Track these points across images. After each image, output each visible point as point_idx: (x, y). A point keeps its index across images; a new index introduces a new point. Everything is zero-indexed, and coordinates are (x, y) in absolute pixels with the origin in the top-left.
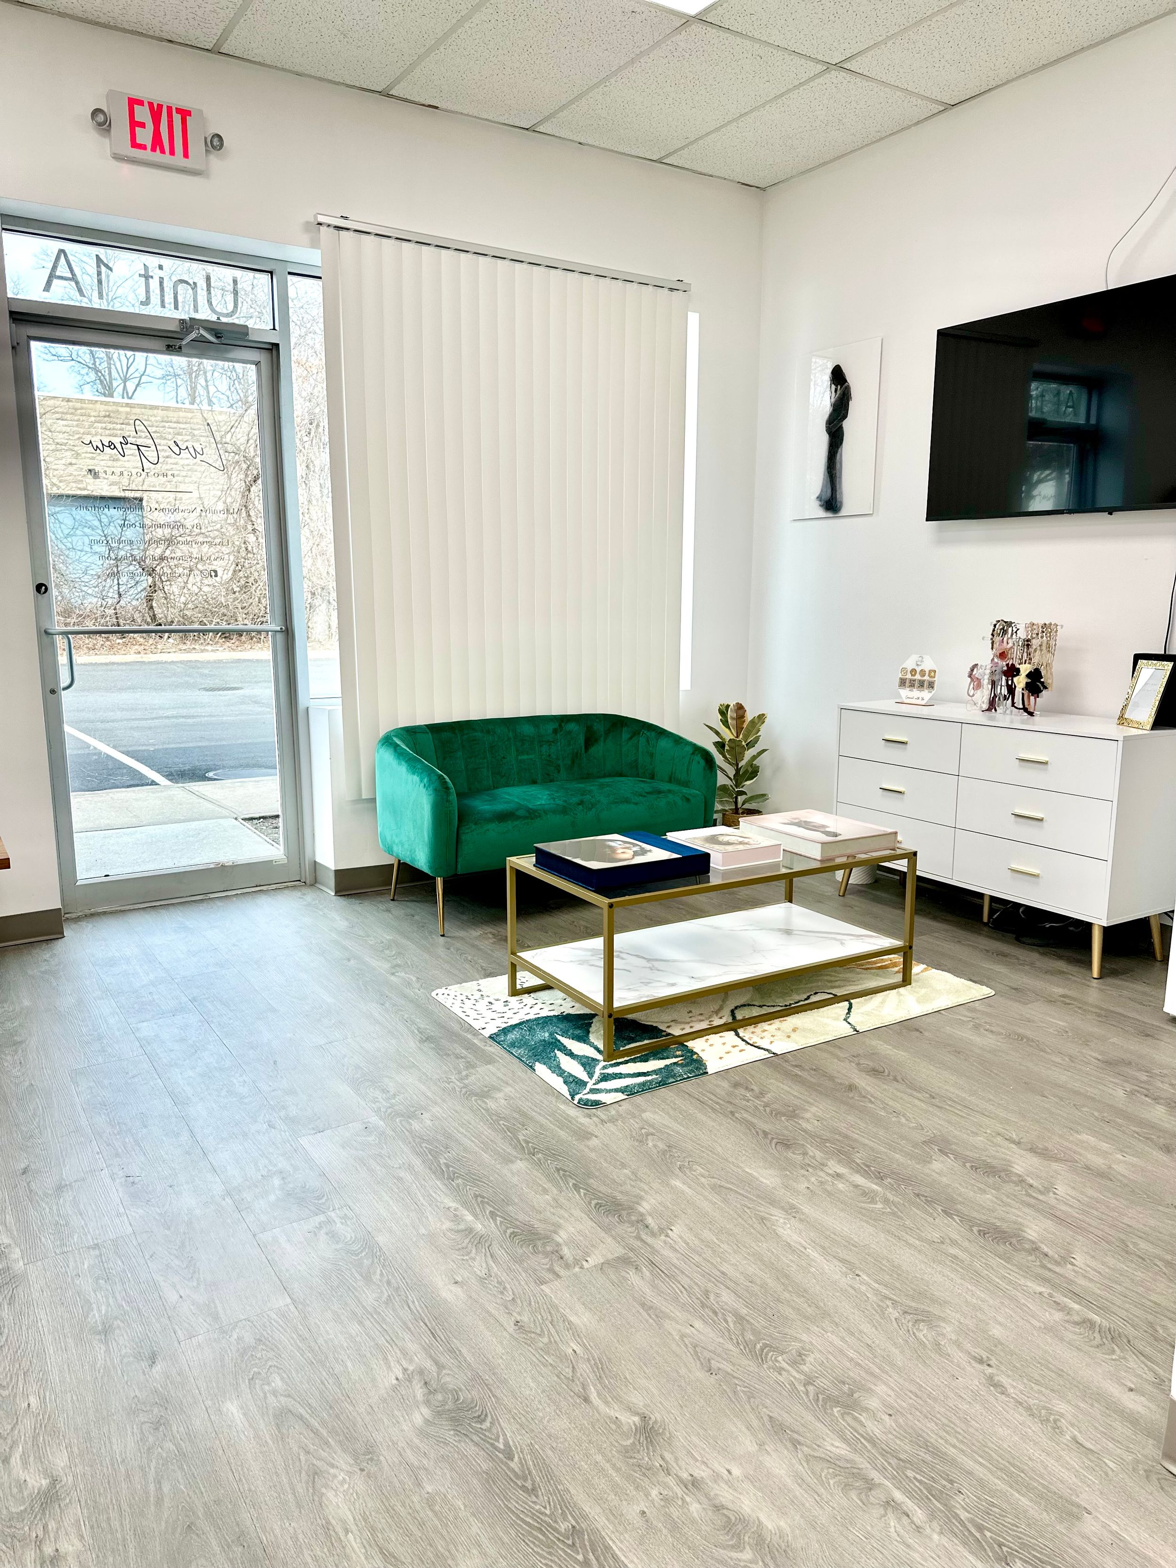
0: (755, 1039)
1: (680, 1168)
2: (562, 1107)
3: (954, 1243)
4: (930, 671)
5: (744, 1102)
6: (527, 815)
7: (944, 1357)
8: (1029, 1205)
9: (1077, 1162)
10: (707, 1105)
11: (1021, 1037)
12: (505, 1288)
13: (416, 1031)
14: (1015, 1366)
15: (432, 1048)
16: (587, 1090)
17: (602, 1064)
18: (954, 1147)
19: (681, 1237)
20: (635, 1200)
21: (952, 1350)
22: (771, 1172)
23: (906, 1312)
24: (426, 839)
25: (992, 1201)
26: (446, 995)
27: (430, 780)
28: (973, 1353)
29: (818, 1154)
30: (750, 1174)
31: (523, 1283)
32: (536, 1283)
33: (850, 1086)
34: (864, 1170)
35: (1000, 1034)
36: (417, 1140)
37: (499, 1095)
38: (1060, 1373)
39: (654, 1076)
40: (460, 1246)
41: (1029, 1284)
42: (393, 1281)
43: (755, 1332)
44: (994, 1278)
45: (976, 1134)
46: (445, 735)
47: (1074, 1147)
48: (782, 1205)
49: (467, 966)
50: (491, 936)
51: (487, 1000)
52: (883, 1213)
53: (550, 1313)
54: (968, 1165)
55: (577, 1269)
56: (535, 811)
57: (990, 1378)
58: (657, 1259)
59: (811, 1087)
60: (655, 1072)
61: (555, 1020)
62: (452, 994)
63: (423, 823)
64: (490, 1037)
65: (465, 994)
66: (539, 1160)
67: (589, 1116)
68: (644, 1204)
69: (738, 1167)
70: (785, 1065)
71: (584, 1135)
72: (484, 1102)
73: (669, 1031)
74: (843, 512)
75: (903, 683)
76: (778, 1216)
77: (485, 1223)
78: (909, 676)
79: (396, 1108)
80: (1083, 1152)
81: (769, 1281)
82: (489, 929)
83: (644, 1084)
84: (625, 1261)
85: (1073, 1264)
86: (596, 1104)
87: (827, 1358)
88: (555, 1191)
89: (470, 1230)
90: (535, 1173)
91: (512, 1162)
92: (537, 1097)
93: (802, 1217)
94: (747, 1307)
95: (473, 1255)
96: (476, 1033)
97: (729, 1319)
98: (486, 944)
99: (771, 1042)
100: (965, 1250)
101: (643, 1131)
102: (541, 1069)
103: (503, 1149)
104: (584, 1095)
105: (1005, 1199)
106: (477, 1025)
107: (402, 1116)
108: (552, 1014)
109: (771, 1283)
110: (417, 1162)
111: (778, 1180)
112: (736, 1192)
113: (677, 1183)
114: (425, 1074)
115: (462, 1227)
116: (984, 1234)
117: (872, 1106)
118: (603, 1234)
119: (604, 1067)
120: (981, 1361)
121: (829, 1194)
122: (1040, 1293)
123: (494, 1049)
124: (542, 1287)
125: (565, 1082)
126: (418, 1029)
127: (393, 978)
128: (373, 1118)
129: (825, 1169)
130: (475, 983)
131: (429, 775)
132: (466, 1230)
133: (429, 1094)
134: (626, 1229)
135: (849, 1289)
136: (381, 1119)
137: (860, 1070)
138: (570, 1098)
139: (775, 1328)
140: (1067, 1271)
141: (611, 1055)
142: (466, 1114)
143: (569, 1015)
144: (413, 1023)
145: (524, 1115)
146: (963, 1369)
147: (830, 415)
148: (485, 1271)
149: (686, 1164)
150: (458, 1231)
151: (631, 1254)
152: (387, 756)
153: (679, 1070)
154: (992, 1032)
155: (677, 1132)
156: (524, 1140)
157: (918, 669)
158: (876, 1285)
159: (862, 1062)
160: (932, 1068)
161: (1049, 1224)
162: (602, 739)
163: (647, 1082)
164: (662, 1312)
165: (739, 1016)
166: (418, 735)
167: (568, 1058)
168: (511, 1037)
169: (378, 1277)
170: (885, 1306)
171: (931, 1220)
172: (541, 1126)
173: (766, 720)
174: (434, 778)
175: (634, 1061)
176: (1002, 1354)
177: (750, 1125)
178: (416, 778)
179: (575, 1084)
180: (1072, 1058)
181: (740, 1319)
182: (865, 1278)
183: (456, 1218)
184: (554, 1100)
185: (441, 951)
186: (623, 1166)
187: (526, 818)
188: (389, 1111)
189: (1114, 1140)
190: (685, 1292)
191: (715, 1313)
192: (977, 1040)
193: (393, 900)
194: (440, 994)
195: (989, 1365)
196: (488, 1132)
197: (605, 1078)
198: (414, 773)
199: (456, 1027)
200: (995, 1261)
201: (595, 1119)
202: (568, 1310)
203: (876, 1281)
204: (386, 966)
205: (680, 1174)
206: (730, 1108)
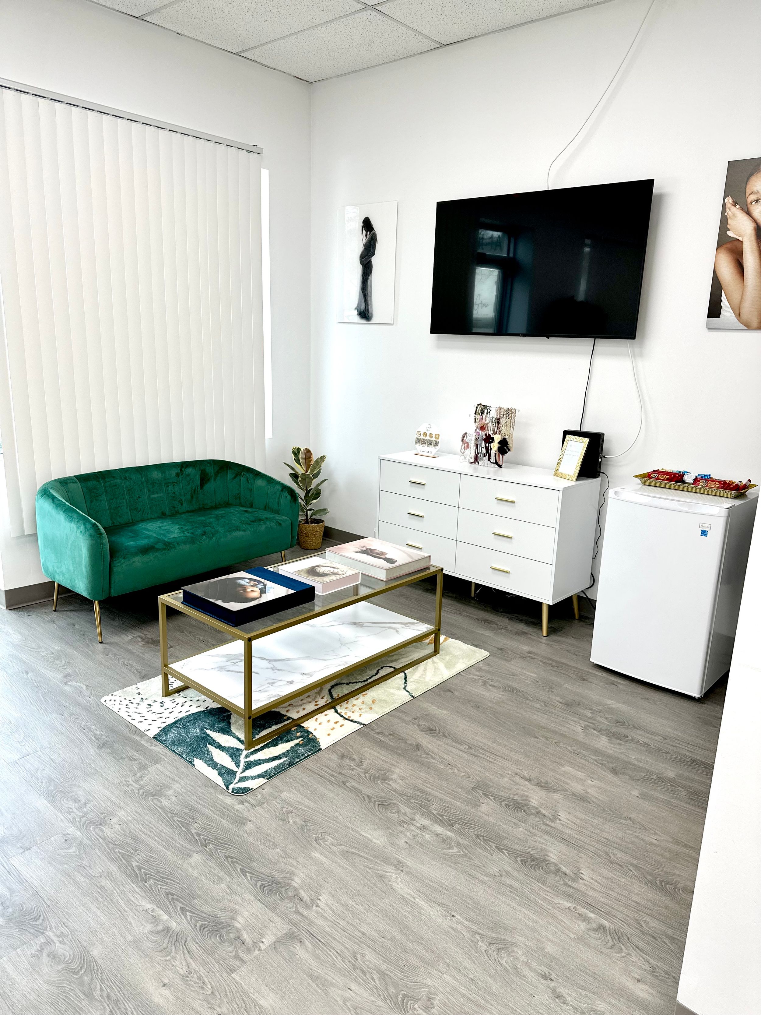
0: (349, 714)
1: (316, 840)
2: (220, 797)
3: (508, 874)
4: (436, 435)
5: (351, 772)
6: (164, 547)
7: (522, 979)
8: (547, 833)
9: (567, 791)
10: (326, 779)
11: (513, 689)
12: (204, 983)
13: (93, 738)
14: (566, 977)
15: (109, 753)
16: (236, 780)
17: (245, 753)
18: (491, 789)
19: (327, 905)
20: (288, 876)
21: (526, 971)
22: (380, 832)
23: (490, 944)
24: (85, 573)
25: (524, 833)
26: (113, 701)
27: (85, 528)
28: (539, 971)
29: (408, 810)
30: (366, 837)
31: (217, 975)
32: (227, 972)
33: (417, 746)
34: (438, 819)
35: (500, 688)
36: (111, 846)
37: (170, 792)
38: (595, 976)
39: (285, 759)
40: (162, 947)
41: (561, 902)
42: (112, 995)
43: (395, 985)
44: (538, 900)
45: (502, 776)
46: (91, 483)
47: (563, 779)
48: (392, 861)
49: (125, 670)
50: (139, 640)
51: (147, 702)
52: (459, 856)
53: (243, 1000)
54: (503, 804)
55: (257, 952)
56: (170, 543)
57: (554, 991)
58: (314, 930)
59: (392, 750)
60: (285, 754)
61: (202, 716)
62: (117, 698)
63: (81, 561)
64: (154, 738)
65: (128, 699)
66: (211, 850)
67: (242, 802)
68: (296, 879)
69: (357, 832)
70: (372, 733)
71: (241, 821)
72: (159, 800)
73: (289, 715)
74: (374, 320)
75: (418, 441)
76: (391, 872)
77: (178, 920)
78: (422, 437)
79: (89, 816)
80: (569, 782)
81: (395, 934)
82: (137, 633)
83: (278, 767)
84: (291, 937)
85: (583, 879)
86: (246, 790)
87: (448, 998)
88: (228, 879)
89: (167, 930)
90: (210, 864)
91: (190, 856)
92: (200, 790)
93: (408, 870)
94: (385, 962)
95: (173, 954)
96: (142, 734)
97: (375, 977)
98: (138, 647)
99: (360, 715)
100: (516, 879)
101: (284, 810)
102: (198, 763)
103: (181, 845)
104: (236, 784)
105: (531, 829)
106: (142, 727)
107: (95, 823)
108: (199, 710)
109: (398, 936)
110: (114, 868)
111: (385, 839)
112: (359, 855)
113: (316, 855)
114: (107, 779)
115: (160, 928)
116: (525, 863)
117: (434, 761)
118: (270, 914)
119: (247, 756)
120: (545, 977)
121: (422, 845)
122: (569, 908)
123: (158, 748)
124: (233, 975)
125: (219, 774)
126: (95, 735)
127: (67, 688)
128: (71, 829)
129: (415, 823)
130: (134, 686)
131: (84, 524)
132: (163, 930)
133: (114, 799)
134: (286, 906)
135: (450, 930)
136: (78, 829)
137: (421, 731)
138: (225, 788)
139: (408, 977)
140: (580, 885)
141: (250, 744)
142: (147, 814)
143: (212, 709)
144: (90, 730)
145: (192, 809)
146: (536, 987)
147: (363, 252)
148: (185, 968)
149: (320, 835)
150: (158, 933)
151: (295, 929)
152: (46, 506)
153: (301, 750)
154: (494, 686)
155: (309, 808)
156: (197, 833)
157: (428, 433)
158: (467, 923)
159: (421, 723)
160: (465, 722)
161: (562, 847)
162: (213, 478)
163: (280, 764)
164: (326, 980)
165: (335, 696)
166: (69, 484)
167: (217, 750)
168: (172, 735)
169: (99, 993)
170: (476, 941)
171: (489, 856)
172: (207, 818)
173: (326, 460)
174: (89, 526)
175: (267, 746)
176: (557, 967)
177: (357, 792)
178: (73, 526)
179: (227, 774)
180: (546, 704)
181: (383, 974)
182: (459, 917)
183: (155, 920)
184: (212, 791)
185: (101, 657)
186: (275, 845)
187: (164, 549)
188: (83, 819)
189: (584, 769)
190: (339, 957)
191: (364, 972)
192: (486, 694)
193: (55, 611)
194: (106, 700)
195: (551, 980)
196: (167, 830)
197: (249, 766)
198: (71, 521)
199: (125, 731)
200: (536, 885)
201: (246, 804)
202: (256, 994)
203: (466, 919)
204: (59, 676)
205: (318, 846)
206: (342, 779)
